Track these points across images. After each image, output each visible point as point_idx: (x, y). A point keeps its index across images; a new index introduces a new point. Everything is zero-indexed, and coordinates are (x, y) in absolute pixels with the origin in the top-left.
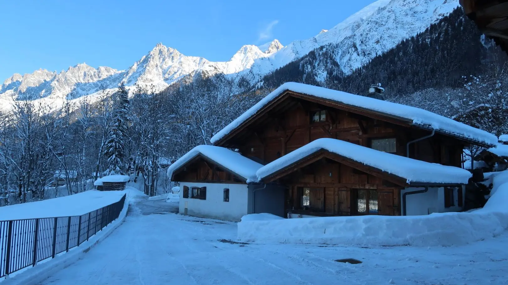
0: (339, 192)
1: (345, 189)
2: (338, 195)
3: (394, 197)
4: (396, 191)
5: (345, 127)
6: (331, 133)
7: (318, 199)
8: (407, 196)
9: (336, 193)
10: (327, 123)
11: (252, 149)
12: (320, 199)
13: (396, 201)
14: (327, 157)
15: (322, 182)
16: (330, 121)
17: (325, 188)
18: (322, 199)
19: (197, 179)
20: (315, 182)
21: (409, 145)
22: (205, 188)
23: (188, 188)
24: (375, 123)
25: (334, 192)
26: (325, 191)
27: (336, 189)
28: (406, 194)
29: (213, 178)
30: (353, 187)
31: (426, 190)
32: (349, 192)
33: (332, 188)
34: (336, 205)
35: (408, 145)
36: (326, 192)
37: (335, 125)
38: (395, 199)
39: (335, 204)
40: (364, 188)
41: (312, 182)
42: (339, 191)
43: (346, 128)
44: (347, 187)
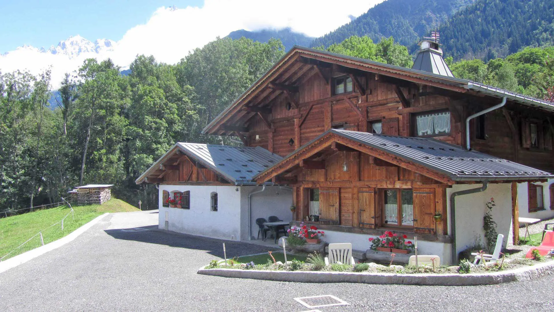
0: (360, 194)
1: (367, 189)
2: (357, 199)
3: (436, 201)
4: (439, 190)
5: (379, 98)
6: (360, 109)
7: (331, 205)
8: (457, 198)
9: (355, 196)
10: (354, 94)
11: (257, 137)
12: (334, 206)
13: (440, 206)
14: (338, 142)
15: (336, 180)
16: (358, 91)
17: (340, 188)
18: (337, 205)
19: (179, 180)
20: (326, 179)
21: (470, 121)
22: (188, 193)
23: (169, 193)
24: (421, 91)
25: (353, 194)
26: (340, 193)
27: (356, 190)
28: (454, 194)
29: (198, 178)
30: (379, 187)
31: (484, 188)
32: (373, 194)
33: (350, 188)
35: (468, 120)
36: (342, 195)
37: (365, 96)
38: (438, 202)
39: (354, 213)
40: (394, 187)
41: (322, 179)
42: (359, 192)
43: (381, 100)
44: (370, 187)
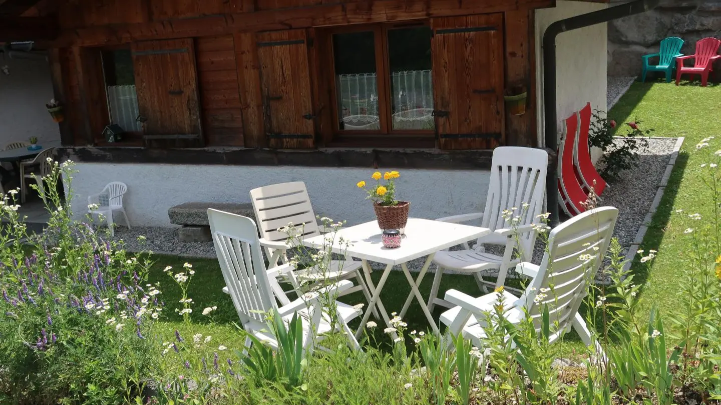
0: (262, 51)
1: (285, 36)
2: (254, 67)
3: (509, 49)
7: (172, 93)
8: (562, 39)
9: (247, 58)
12: (180, 93)
13: (516, 68)
17: (196, 40)
18: (191, 90)
20: (150, 17)
25: (239, 53)
26: (197, 53)
27: (246, 41)
28: (556, 28)
30: (321, 24)
32: (303, 47)
34: (250, 110)
36: (205, 59)
40: (369, 19)
41: (137, 18)
42: (257, 45)
44: (290, 27)
